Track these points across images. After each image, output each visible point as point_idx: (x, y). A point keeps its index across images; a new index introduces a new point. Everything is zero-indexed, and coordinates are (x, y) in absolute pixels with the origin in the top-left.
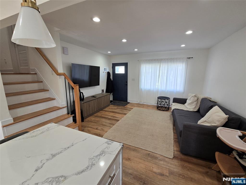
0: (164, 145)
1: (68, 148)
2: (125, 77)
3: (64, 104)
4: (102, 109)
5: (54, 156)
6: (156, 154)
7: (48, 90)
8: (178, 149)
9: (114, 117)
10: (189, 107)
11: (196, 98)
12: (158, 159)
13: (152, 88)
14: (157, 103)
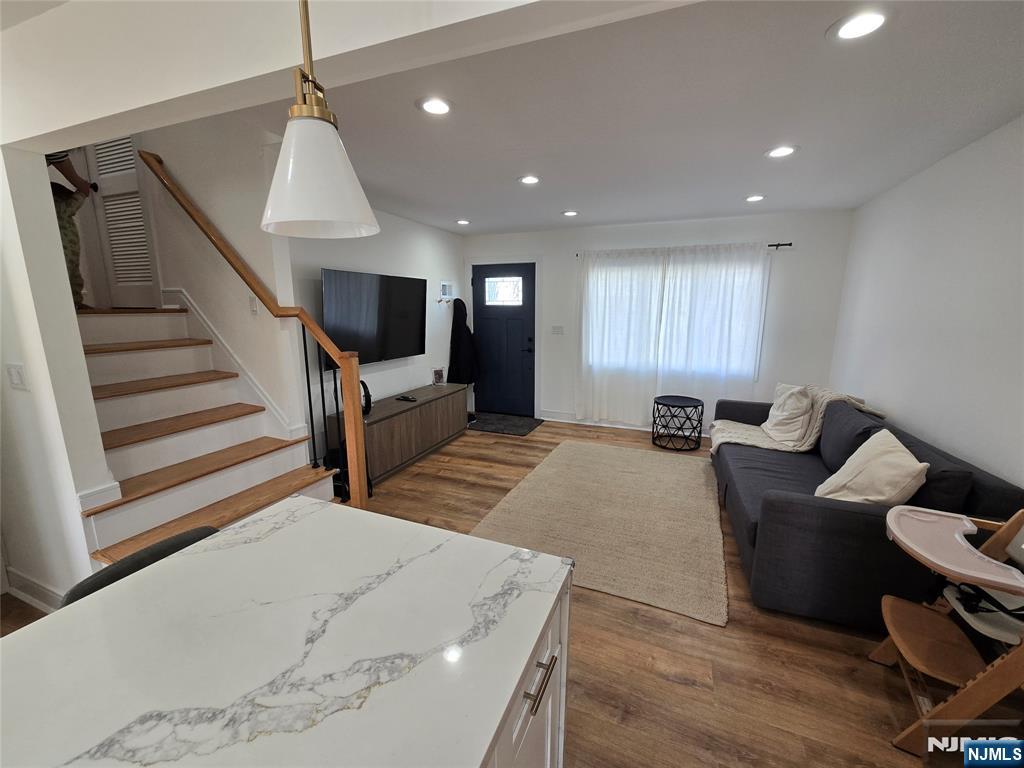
0: (690, 578)
1: (388, 574)
2: (523, 318)
3: (298, 429)
4: (436, 448)
5: (349, 599)
6: (661, 611)
7: (237, 375)
8: (741, 592)
9: (487, 477)
10: (780, 435)
11: (806, 402)
12: (672, 627)
13: (633, 362)
14: (655, 421)
